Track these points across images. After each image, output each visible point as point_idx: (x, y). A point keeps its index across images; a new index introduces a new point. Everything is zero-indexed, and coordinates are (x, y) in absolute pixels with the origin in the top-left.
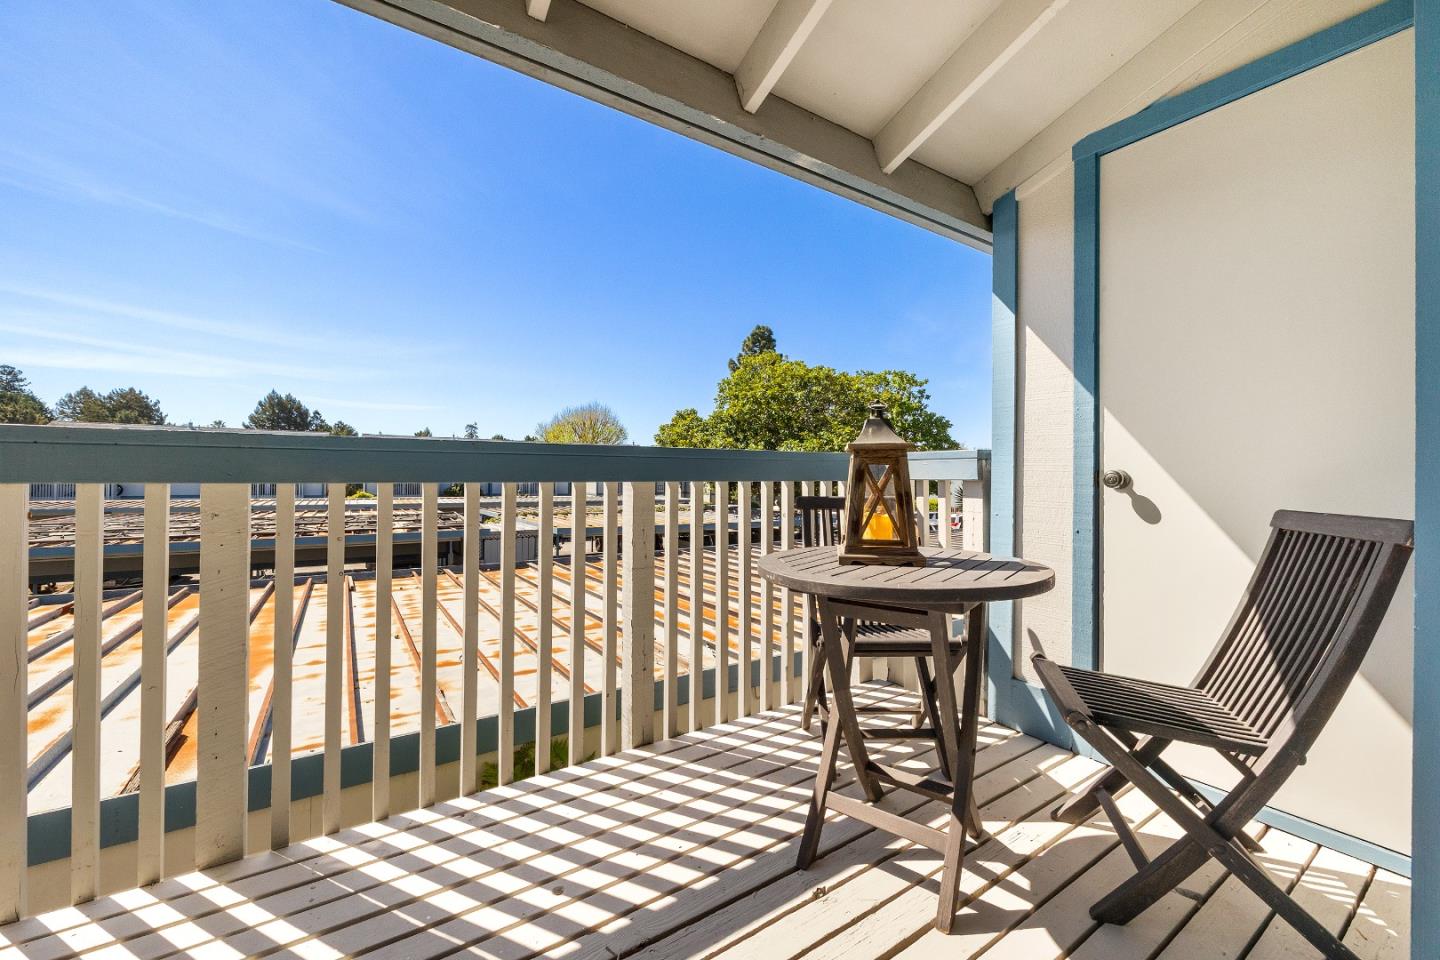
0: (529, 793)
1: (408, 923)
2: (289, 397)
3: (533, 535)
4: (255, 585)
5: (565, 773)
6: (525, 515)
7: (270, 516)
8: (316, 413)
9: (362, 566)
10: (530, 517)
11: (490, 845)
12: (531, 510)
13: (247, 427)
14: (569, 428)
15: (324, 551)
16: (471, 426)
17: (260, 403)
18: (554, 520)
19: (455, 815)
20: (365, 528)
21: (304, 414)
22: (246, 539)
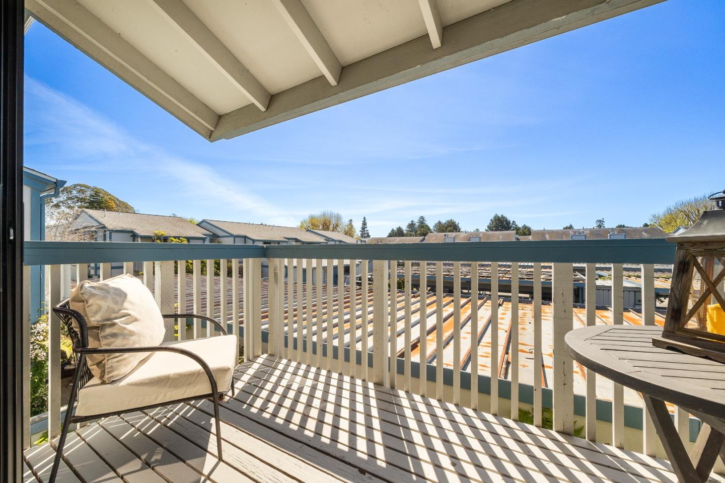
0: (500, 424)
1: (401, 434)
2: (502, 216)
3: (637, 291)
4: (480, 299)
5: (549, 432)
6: (629, 277)
7: (488, 269)
8: (514, 222)
9: (528, 296)
10: (633, 278)
11: (490, 442)
12: (637, 274)
13: (487, 231)
14: (681, 215)
15: (510, 286)
16: (600, 221)
17: (491, 220)
18: (655, 282)
19: (445, 409)
20: (524, 277)
21: (508, 223)
22: (476, 278)
